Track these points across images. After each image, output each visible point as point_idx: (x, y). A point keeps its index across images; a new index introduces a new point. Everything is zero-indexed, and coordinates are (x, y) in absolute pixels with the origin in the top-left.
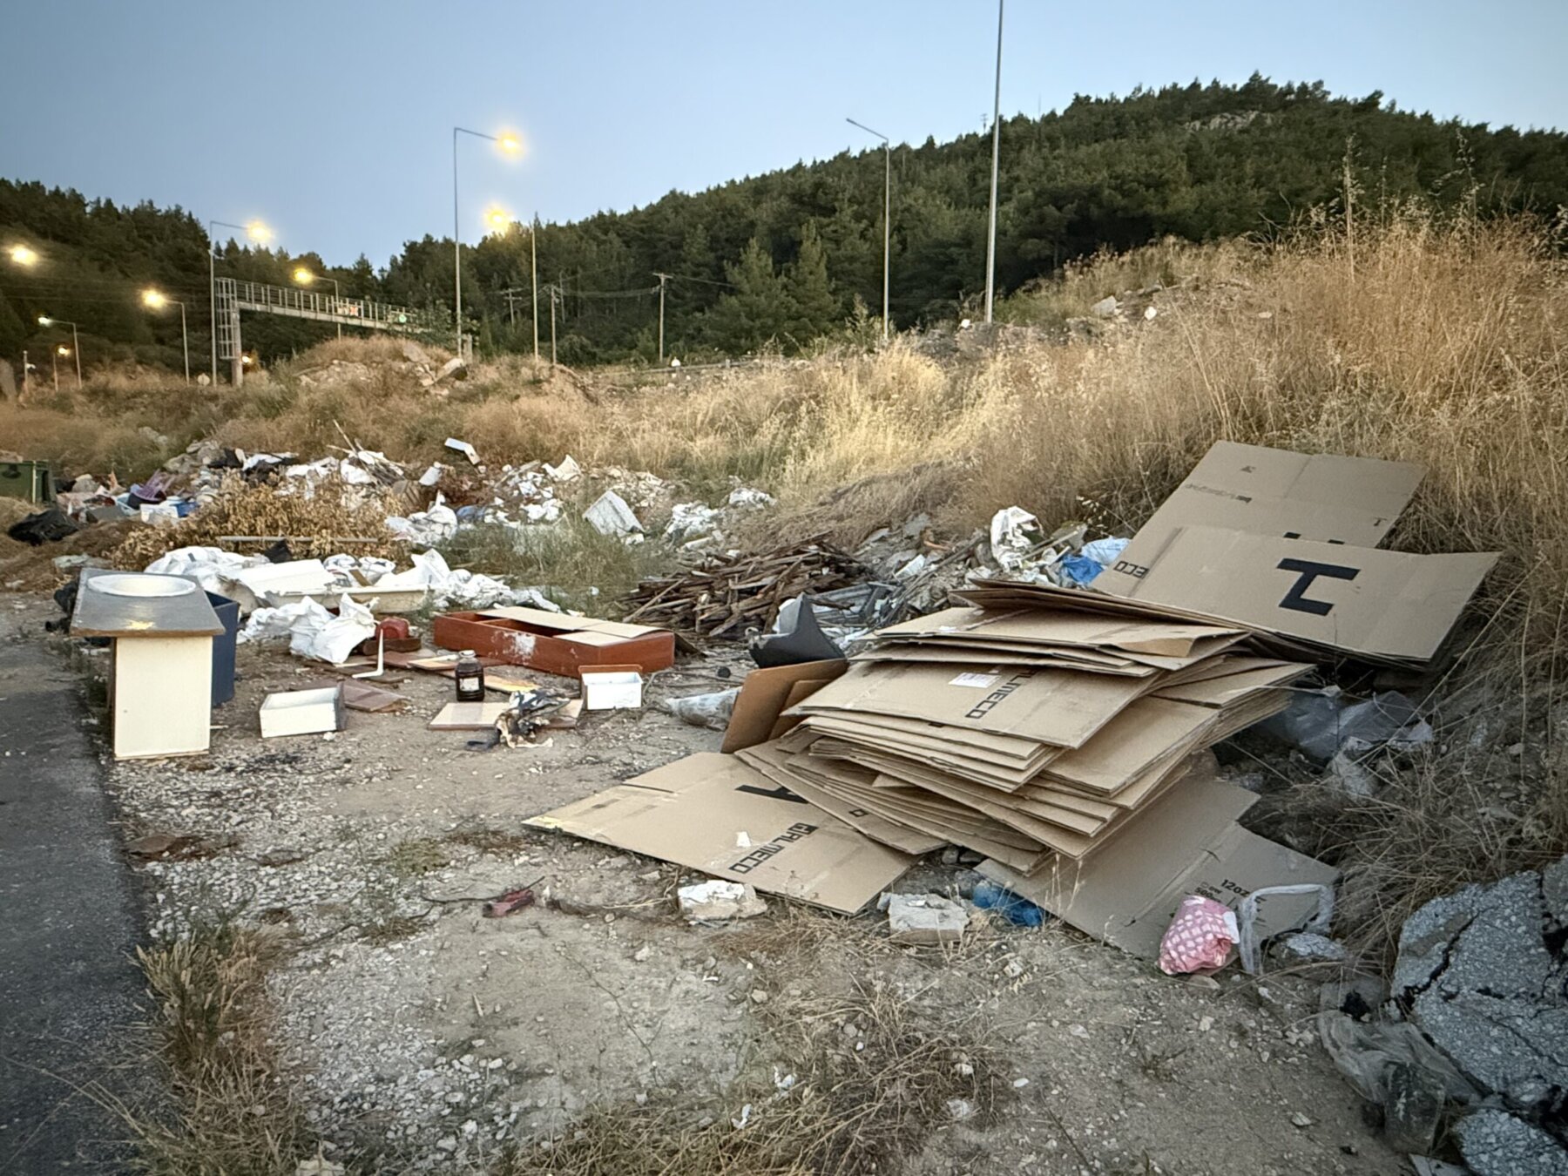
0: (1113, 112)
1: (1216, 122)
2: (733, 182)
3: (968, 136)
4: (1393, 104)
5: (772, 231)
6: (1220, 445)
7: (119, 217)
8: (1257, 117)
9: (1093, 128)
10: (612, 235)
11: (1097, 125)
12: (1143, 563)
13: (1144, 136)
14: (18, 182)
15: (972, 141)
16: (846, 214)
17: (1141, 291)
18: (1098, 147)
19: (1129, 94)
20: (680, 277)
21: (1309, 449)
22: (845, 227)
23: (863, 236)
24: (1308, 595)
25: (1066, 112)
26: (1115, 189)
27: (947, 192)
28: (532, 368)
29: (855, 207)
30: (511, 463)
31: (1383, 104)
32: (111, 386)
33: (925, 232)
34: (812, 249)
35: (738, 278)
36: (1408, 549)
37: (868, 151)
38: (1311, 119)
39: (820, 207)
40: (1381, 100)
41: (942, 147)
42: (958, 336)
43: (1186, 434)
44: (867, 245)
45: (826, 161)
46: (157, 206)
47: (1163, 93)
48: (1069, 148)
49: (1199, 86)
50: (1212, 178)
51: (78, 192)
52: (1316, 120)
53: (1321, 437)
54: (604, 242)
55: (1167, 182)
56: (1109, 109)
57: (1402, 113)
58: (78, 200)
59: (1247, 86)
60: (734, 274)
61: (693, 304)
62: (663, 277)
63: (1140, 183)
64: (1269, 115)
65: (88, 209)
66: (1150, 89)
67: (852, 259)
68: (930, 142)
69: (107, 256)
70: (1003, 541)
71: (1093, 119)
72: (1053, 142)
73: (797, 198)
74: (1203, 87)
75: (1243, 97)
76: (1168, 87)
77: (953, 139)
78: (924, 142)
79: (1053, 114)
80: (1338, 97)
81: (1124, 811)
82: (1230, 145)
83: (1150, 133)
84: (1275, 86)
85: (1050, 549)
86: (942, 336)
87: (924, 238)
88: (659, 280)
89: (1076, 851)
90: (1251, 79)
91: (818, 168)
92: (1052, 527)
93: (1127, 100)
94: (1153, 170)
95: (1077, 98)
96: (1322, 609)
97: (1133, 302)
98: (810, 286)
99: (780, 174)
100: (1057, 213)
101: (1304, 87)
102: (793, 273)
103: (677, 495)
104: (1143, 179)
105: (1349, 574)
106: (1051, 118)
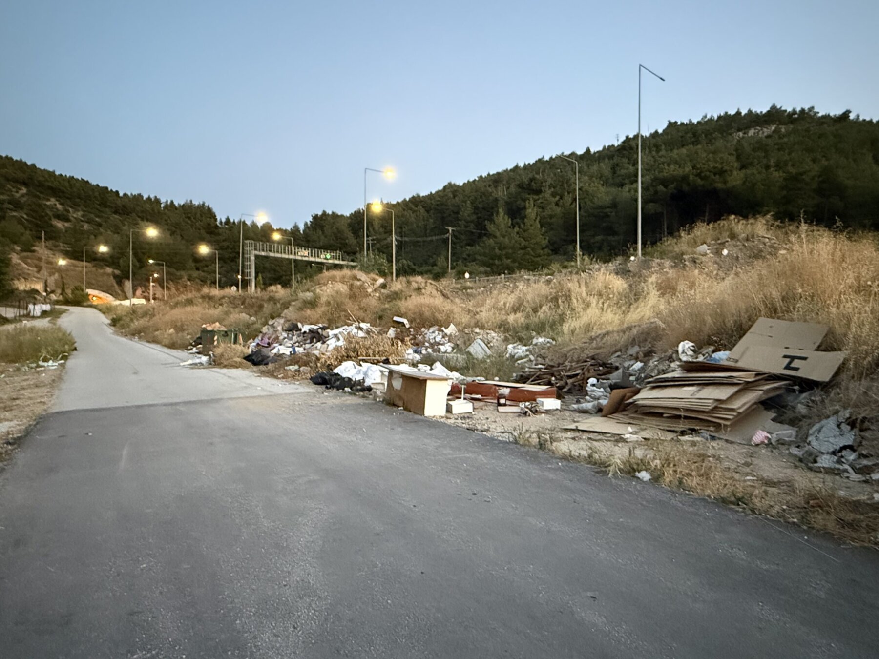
0: (691, 130)
1: (751, 132)
2: (481, 176)
3: (609, 146)
4: (858, 116)
5: (506, 202)
6: (760, 319)
7: (176, 209)
8: (776, 128)
9: (680, 139)
10: (420, 207)
11: (682, 137)
12: (737, 358)
13: (710, 142)
14: (132, 194)
15: (612, 149)
16: (547, 193)
17: (719, 242)
18: (684, 151)
19: (699, 119)
20: (458, 229)
21: (792, 320)
22: (547, 200)
23: (557, 204)
24: (792, 365)
25: (664, 131)
26: (696, 176)
27: (601, 177)
28: (417, 282)
29: (552, 190)
30: (424, 327)
31: (852, 116)
32: (211, 295)
33: (591, 201)
34: (531, 212)
35: (493, 229)
36: (825, 351)
37: (554, 157)
38: (808, 128)
39: (533, 190)
40: (850, 115)
41: (595, 153)
42: (629, 265)
43: (748, 314)
44: (560, 209)
45: (531, 163)
46: (194, 202)
47: (720, 117)
48: (667, 151)
49: (741, 113)
50: (751, 164)
51: (158, 197)
52: (812, 128)
53: (795, 315)
54: (416, 211)
55: (726, 171)
56: (689, 128)
57: (864, 120)
58: (157, 201)
59: (768, 112)
60: (491, 227)
61: (465, 242)
62: (450, 229)
63: (710, 172)
64: (783, 127)
65: (162, 205)
66: (712, 116)
67: (551, 217)
68: (588, 150)
69: (174, 229)
70: (683, 353)
71: (680, 134)
72: (658, 148)
73: (521, 186)
74: (743, 114)
75: (766, 118)
76: (722, 114)
77: (600, 149)
78: (585, 151)
79: (656, 132)
80: (824, 114)
81: (739, 413)
82: (760, 146)
83: (713, 141)
84: (786, 111)
85: (701, 355)
86: (620, 264)
87: (591, 204)
88: (448, 230)
89: (728, 423)
90: (771, 108)
91: (527, 167)
92: (700, 348)
93: (698, 122)
94: (717, 165)
95: (670, 123)
96: (797, 369)
97: (715, 247)
98: (531, 231)
99: (506, 171)
100: (664, 189)
101: (803, 110)
102: (522, 226)
103: (506, 340)
104: (712, 170)
105: (805, 359)
106: (655, 134)
